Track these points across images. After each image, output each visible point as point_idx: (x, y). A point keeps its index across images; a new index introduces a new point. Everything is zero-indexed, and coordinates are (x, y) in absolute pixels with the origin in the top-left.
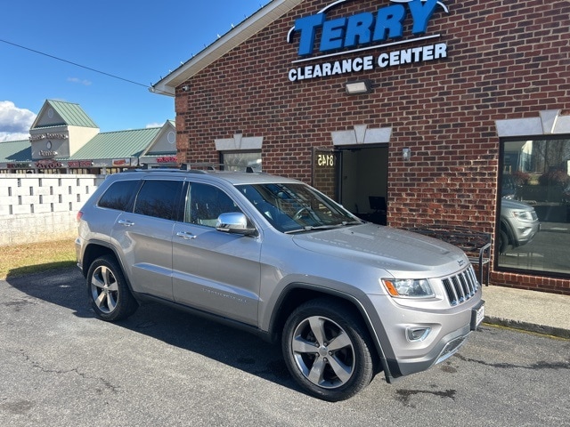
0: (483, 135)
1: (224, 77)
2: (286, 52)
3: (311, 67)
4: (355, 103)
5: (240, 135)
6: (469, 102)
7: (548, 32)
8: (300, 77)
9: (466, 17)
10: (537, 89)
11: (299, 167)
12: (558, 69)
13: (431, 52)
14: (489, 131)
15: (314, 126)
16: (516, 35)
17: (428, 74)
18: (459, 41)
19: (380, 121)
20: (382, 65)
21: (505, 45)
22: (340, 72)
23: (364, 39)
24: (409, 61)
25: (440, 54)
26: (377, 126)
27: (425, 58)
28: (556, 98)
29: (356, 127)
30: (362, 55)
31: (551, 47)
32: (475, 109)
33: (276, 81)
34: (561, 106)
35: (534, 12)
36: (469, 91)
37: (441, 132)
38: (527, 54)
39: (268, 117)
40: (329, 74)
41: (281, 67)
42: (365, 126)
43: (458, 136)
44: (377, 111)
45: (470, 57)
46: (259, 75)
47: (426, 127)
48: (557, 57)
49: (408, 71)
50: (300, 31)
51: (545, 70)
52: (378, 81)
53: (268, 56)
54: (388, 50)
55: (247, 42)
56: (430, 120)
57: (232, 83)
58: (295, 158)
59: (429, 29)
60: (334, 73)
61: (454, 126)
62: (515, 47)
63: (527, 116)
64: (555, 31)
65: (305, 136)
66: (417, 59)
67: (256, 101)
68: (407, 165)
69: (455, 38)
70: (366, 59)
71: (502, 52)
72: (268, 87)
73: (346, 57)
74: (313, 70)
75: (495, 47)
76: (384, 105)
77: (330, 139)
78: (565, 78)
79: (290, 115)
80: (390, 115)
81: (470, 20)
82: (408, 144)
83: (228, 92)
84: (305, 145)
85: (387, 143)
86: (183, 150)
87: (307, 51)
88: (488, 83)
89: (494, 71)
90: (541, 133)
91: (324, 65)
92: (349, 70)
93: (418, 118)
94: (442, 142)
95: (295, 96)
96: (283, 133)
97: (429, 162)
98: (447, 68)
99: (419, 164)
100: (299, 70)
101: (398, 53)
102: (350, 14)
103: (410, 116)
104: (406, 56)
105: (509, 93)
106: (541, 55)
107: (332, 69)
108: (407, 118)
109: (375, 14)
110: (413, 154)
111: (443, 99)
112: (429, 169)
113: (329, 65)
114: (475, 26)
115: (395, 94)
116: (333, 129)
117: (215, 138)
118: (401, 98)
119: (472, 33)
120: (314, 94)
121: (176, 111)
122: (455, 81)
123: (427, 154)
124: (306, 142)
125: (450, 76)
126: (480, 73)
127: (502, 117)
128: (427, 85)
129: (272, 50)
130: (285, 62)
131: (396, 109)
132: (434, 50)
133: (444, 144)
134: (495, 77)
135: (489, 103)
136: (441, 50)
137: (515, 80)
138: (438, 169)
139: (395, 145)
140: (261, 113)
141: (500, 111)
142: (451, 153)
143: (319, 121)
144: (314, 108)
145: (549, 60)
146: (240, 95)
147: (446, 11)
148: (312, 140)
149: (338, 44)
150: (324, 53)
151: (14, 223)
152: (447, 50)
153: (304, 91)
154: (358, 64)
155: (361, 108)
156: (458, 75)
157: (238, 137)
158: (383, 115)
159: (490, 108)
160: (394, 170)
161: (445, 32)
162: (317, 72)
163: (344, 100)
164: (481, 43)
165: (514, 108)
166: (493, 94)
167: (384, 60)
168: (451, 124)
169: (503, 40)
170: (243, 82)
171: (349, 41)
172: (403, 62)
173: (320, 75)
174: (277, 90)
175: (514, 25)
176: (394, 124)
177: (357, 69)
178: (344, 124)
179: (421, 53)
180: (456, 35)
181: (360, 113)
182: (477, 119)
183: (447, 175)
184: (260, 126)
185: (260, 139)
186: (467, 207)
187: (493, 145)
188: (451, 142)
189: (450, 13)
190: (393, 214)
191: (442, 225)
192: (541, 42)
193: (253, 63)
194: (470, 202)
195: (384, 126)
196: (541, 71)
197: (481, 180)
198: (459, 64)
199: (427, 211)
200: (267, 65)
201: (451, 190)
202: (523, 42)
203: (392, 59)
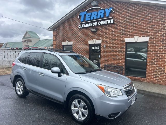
0: (122, 42)
1: (64, 27)
2: (78, 21)
4: (93, 34)
5: (68, 41)
6: (119, 34)
8: (81, 27)
9: (118, 13)
10: (134, 31)
12: (138, 26)
13: (110, 21)
15: (84, 39)
16: (129, 17)
17: (110, 27)
18: (117, 19)
19: (99, 38)
20: (99, 24)
21: (127, 20)
22: (90, 26)
23: (95, 18)
24: (105, 23)
27: (109, 23)
28: (138, 33)
29: (94, 39)
30: (95, 22)
32: (120, 35)
33: (76, 28)
34: (139, 35)
35: (133, 12)
36: (119, 31)
37: (112, 41)
38: (131, 22)
39: (74, 37)
42: (95, 39)
43: (116, 42)
44: (98, 36)
45: (119, 23)
46: (72, 26)
47: (109, 40)
48: (138, 23)
49: (105, 26)
50: (81, 16)
51: (135, 26)
52: (99, 28)
53: (74, 22)
54: (101, 21)
55: (70, 18)
56: (110, 38)
57: (66, 28)
58: (80, 47)
62: (129, 21)
63: (132, 37)
64: (138, 17)
65: (82, 42)
66: (107, 23)
67: (71, 33)
68: (105, 49)
69: (116, 18)
70: (96, 23)
71: (126, 22)
72: (74, 29)
73: (91, 22)
74: (84, 25)
75: (124, 20)
76: (100, 34)
77: (88, 42)
78: (140, 28)
79: (79, 36)
80: (101, 37)
82: (105, 44)
83: (65, 30)
84: (82, 44)
85: (101, 44)
86: (55, 45)
87: (82, 21)
89: (124, 26)
90: (134, 42)
91: (86, 24)
92: (92, 26)
93: (108, 37)
95: (80, 32)
96: (77, 41)
97: (110, 48)
98: (114, 25)
99: (108, 49)
100: (81, 25)
101: (103, 21)
102: (92, 12)
104: (104, 22)
105: (128, 32)
106: (135, 22)
107: (88, 25)
108: (105, 38)
109: (98, 12)
110: (106, 46)
111: (113, 33)
112: (110, 50)
114: (120, 15)
115: (102, 31)
116: (88, 40)
117: (62, 42)
118: (104, 33)
119: (119, 17)
120: (84, 31)
121: (53, 35)
122: (116, 29)
123: (109, 46)
125: (114, 27)
126: (121, 27)
127: (126, 38)
128: (110, 29)
129: (75, 20)
130: (78, 23)
131: (103, 35)
132: (111, 21)
133: (113, 44)
134: (124, 28)
135: (123, 34)
136: (112, 21)
137: (129, 29)
138: (112, 50)
139: (102, 44)
140: (72, 36)
141: (126, 36)
142: (115, 46)
144: (84, 35)
145: (136, 24)
146: (68, 31)
147: (113, 11)
148: (84, 43)
149: (89, 19)
154: (94, 24)
155: (95, 35)
156: (116, 27)
160: (102, 50)
161: (113, 17)
162: (85, 26)
163: (91, 33)
164: (121, 19)
165: (129, 35)
166: (124, 32)
167: (100, 23)
168: (115, 39)
170: (69, 28)
171: (92, 18)
174: (76, 30)
175: (129, 15)
176: (102, 39)
177: (94, 25)
178: (91, 39)
179: (108, 22)
181: (95, 36)
182: (120, 38)
183: (114, 52)
184: (72, 39)
185: (72, 42)
186: (118, 60)
187: (124, 44)
188: (115, 43)
189: (114, 12)
190: (102, 61)
191: (112, 64)
192: (135, 19)
193: (71, 23)
194: (119, 58)
195: (100, 39)
196: (134, 26)
197: (121, 53)
198: (116, 24)
199: (109, 60)
200: (74, 24)
201: (115, 56)
202: (131, 19)
203: (101, 23)
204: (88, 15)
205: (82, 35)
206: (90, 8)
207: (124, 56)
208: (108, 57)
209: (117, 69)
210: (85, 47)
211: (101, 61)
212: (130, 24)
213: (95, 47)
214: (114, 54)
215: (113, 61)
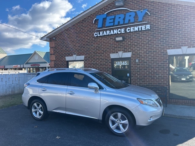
0: (163, 54)
1: (69, 35)
2: (92, 27)
4: (118, 44)
5: (75, 55)
6: (158, 44)
7: (182, 22)
8: (98, 35)
11: (98, 66)
14: (165, 53)
15: (104, 52)
16: (172, 22)
17: (144, 35)
18: (153, 24)
21: (169, 26)
22: (113, 34)
25: (148, 28)
26: (126, 52)
27: (143, 29)
28: (186, 43)
29: (119, 52)
31: (184, 27)
32: (160, 46)
33: (89, 36)
35: (178, 16)
36: (158, 40)
37: (149, 53)
38: (176, 29)
39: (86, 49)
41: (91, 32)
42: (122, 52)
43: (155, 55)
44: (126, 47)
45: (157, 29)
46: (83, 34)
47: (144, 52)
48: (186, 30)
49: (137, 34)
50: (98, 19)
52: (126, 37)
53: (86, 28)
54: (130, 27)
55: (78, 23)
56: (145, 50)
57: (72, 37)
58: (97, 63)
59: (143, 20)
60: (111, 34)
61: (153, 51)
62: (172, 27)
63: (177, 48)
64: (185, 22)
65: (100, 55)
66: (140, 30)
67: (82, 43)
68: (137, 64)
71: (168, 28)
72: (86, 38)
73: (115, 29)
74: (103, 33)
76: (129, 45)
77: (110, 56)
78: (189, 36)
79: (95, 48)
80: (131, 48)
81: (157, 17)
82: (137, 58)
83: (71, 40)
85: (130, 57)
86: (53, 61)
87: (101, 26)
88: (164, 38)
89: (166, 34)
90: (182, 54)
92: (116, 33)
93: (141, 49)
94: (149, 57)
95: (96, 42)
96: (92, 54)
98: (150, 33)
99: (142, 64)
100: (98, 33)
104: (136, 29)
105: (171, 41)
106: (181, 29)
107: (110, 33)
108: (137, 49)
109: (125, 15)
110: (139, 61)
111: (149, 43)
112: (145, 66)
114: (159, 20)
115: (133, 41)
116: (111, 53)
117: (66, 56)
118: (135, 43)
119: (158, 22)
120: (103, 41)
121: (50, 47)
123: (144, 61)
124: (101, 57)
125: (151, 35)
126: (161, 34)
127: (169, 49)
128: (143, 38)
129: (87, 26)
130: (92, 30)
131: (133, 46)
132: (146, 27)
133: (150, 58)
134: (166, 36)
135: (165, 44)
137: (173, 37)
138: (148, 66)
139: (133, 58)
140: (83, 48)
141: (168, 47)
142: (152, 60)
143: (105, 50)
144: (103, 46)
145: (183, 31)
146: (75, 41)
148: (103, 57)
149: (112, 24)
150: (107, 27)
152: (150, 27)
153: (100, 40)
155: (120, 46)
156: (154, 35)
158: (129, 48)
159: (165, 46)
160: (133, 66)
161: (149, 21)
163: (115, 43)
164: (161, 25)
165: (173, 46)
166: (165, 41)
167: (128, 30)
168: (152, 51)
169: (168, 24)
171: (116, 23)
172: (135, 30)
173: (106, 35)
174: (89, 39)
175: (171, 20)
176: (132, 51)
177: (119, 33)
178: (114, 51)
179: (141, 28)
180: (152, 22)
181: (120, 47)
182: (161, 49)
183: (151, 68)
184: (83, 52)
185: (84, 56)
186: (159, 78)
187: (166, 58)
188: (152, 57)
189: (151, 15)
190: (133, 81)
192: (181, 25)
193: (80, 30)
194: (160, 76)
195: (129, 52)
196: (181, 34)
197: (163, 69)
198: (154, 31)
199: (145, 80)
200: (86, 31)
201: (153, 73)
202: (174, 25)
204: (110, 19)
205: (100, 46)
206: (112, 9)
208: (143, 75)
209: (158, 91)
210: (106, 63)
212: (173, 31)
213: (121, 62)
214: (151, 71)
215: (151, 80)
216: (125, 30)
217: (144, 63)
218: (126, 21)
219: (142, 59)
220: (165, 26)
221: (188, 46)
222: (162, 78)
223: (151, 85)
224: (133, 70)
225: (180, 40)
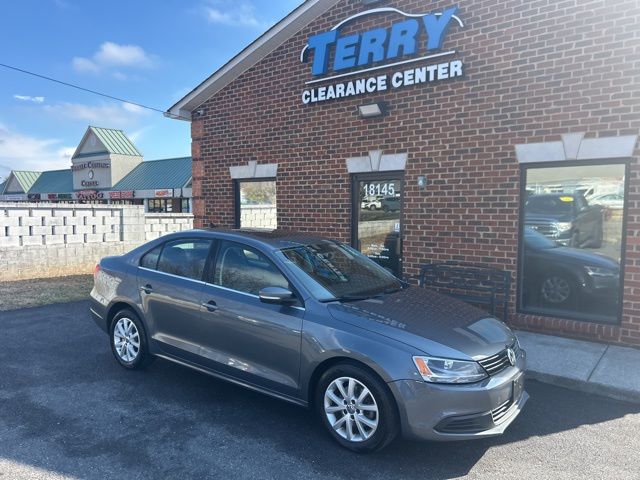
0: (503, 161)
1: (239, 99)
2: (300, 72)
3: (324, 89)
4: (370, 127)
5: (255, 162)
6: (487, 125)
7: (570, 46)
8: (314, 100)
9: (484, 31)
11: (314, 196)
13: (446, 71)
14: (509, 157)
15: (329, 152)
16: (537, 50)
17: (445, 94)
20: (396, 85)
21: (524, 61)
22: (353, 93)
23: (378, 57)
24: (423, 80)
25: (456, 73)
26: (392, 152)
27: (440, 77)
28: (579, 119)
29: (371, 153)
30: (375, 74)
31: (573, 62)
33: (291, 103)
34: (584, 129)
35: (556, 24)
36: (488, 113)
37: (458, 158)
38: (548, 71)
39: (282, 142)
40: (343, 95)
41: (295, 88)
42: (380, 151)
43: (476, 163)
44: (393, 135)
45: (488, 75)
46: (274, 97)
47: (443, 153)
48: (580, 73)
49: (424, 91)
50: (314, 49)
51: (567, 88)
52: (394, 102)
53: (282, 76)
54: (402, 69)
55: (263, 62)
56: (447, 145)
57: (247, 107)
58: (310, 187)
59: (446, 45)
60: (347, 94)
61: (472, 151)
62: (535, 64)
63: (549, 139)
64: (577, 45)
65: (320, 163)
66: (432, 78)
67: (271, 125)
68: (423, 194)
69: (472, 54)
70: (380, 78)
71: (521, 69)
72: (283, 110)
73: (360, 77)
74: (326, 92)
76: (399, 129)
77: (345, 166)
78: (589, 97)
79: (305, 140)
80: (405, 139)
81: (487, 34)
82: (424, 171)
83: (243, 116)
84: (319, 173)
85: (403, 171)
86: (199, 179)
88: (507, 104)
89: (514, 90)
90: (564, 159)
92: (363, 91)
93: (435, 142)
94: (459, 169)
95: (309, 120)
96: (297, 160)
97: (446, 191)
98: (464, 87)
99: (436, 194)
100: (313, 91)
101: (412, 71)
102: (365, 30)
103: (426, 141)
104: (421, 75)
105: (529, 114)
106: (563, 71)
107: (345, 90)
108: (422, 143)
109: (389, 30)
110: (429, 182)
111: (460, 122)
112: (446, 200)
113: (342, 86)
114: (494, 41)
115: (411, 116)
116: (348, 156)
117: (230, 165)
118: (417, 121)
119: (490, 49)
120: (329, 117)
121: (192, 136)
122: (473, 102)
123: (443, 182)
124: (321, 170)
125: (467, 96)
126: (498, 92)
127: (522, 141)
128: (444, 106)
129: (286, 71)
130: (299, 82)
131: (412, 134)
132: (449, 68)
133: (462, 171)
134: (514, 96)
135: (508, 126)
136: (456, 67)
137: (536, 100)
138: (456, 199)
139: (411, 172)
140: (275, 139)
141: (520, 134)
142: (469, 181)
143: (333, 147)
144: (329, 132)
145: (572, 77)
146: (255, 119)
147: (462, 25)
148: (327, 167)
149: (351, 63)
150: (339, 72)
151: (24, 255)
152: (462, 68)
153: (320, 114)
154: (372, 85)
155: (375, 132)
156: (476, 95)
157: (252, 163)
158: (399, 140)
159: (509, 131)
161: (461, 48)
162: (331, 94)
163: (359, 123)
164: (500, 59)
165: (534, 131)
166: (512, 116)
167: (398, 79)
168: (469, 149)
169: (522, 56)
170: (259, 105)
171: (363, 59)
172: (417, 81)
173: (334, 97)
174: (291, 113)
175: (534, 39)
176: (408, 149)
177: (371, 90)
178: (359, 149)
179: (436, 72)
180: (474, 52)
181: (375, 137)
182: (496, 143)
183: (465, 205)
184: (274, 152)
185: (275, 166)
186: (487, 241)
187: (513, 173)
188: (469, 169)
189: (466, 28)
190: (409, 249)
191: (460, 261)
192: (563, 57)
193: (268, 84)
194: (489, 235)
195: (400, 152)
196: (563, 89)
197: (501, 211)
198: (476, 83)
199: (444, 245)
200: (282, 86)
201: (470, 223)
202: (543, 58)
203: (407, 78)
204: (347, 47)
205: (320, 134)
206: (356, 12)
207: (511, 224)
208: (438, 228)
209: (481, 285)
210: (333, 186)
211: (405, 247)
212: (539, 79)
213: (378, 186)
214: (465, 217)
215: (462, 246)
216: (388, 82)
217: (442, 188)
218: (392, 52)
219: (437, 176)
220: (514, 64)
221: (583, 133)
222: (497, 242)
223: (461, 264)
224: (409, 211)
225: (559, 110)
